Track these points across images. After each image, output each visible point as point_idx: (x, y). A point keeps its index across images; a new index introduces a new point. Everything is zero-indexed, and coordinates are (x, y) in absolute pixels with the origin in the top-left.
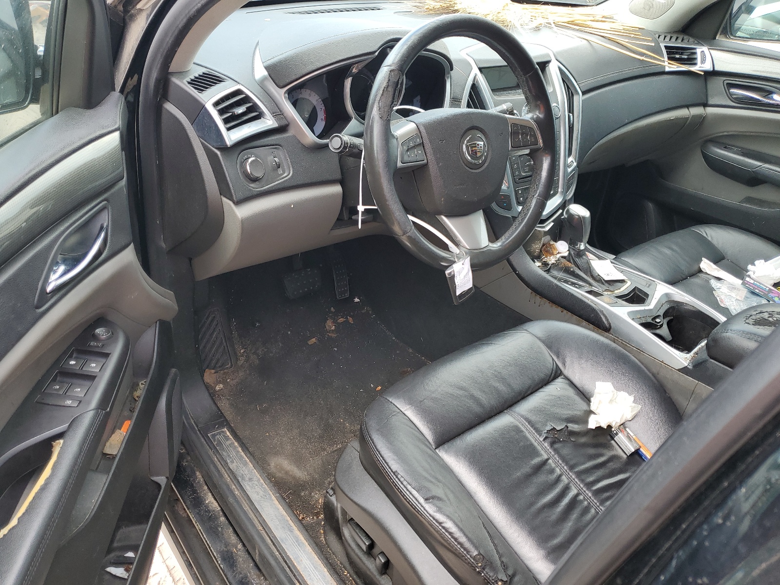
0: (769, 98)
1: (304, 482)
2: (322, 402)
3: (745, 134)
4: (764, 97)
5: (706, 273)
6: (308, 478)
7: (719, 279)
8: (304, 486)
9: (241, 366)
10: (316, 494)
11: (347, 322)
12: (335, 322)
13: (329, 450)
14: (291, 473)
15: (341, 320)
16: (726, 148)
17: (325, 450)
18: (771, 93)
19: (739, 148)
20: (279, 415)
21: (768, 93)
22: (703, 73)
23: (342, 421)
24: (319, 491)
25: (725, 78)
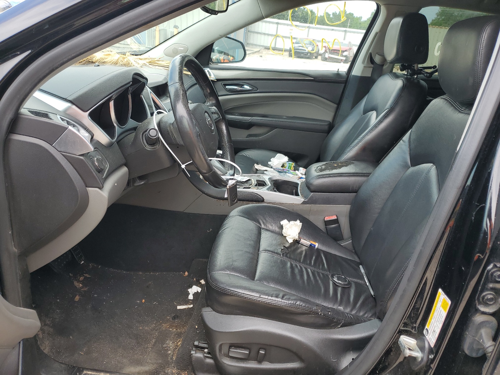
0: (243, 88)
1: (155, 369)
2: (120, 326)
3: (238, 106)
4: (241, 87)
5: (260, 170)
6: (155, 366)
7: (266, 171)
8: (157, 371)
9: (43, 338)
10: (168, 370)
11: (86, 278)
12: (79, 281)
13: (150, 346)
14: (142, 371)
15: (82, 278)
16: (232, 114)
17: (147, 348)
18: (244, 85)
19: (238, 113)
20: (101, 349)
21: (242, 86)
22: (216, 80)
23: (141, 328)
24: (168, 367)
25: (221, 82)
